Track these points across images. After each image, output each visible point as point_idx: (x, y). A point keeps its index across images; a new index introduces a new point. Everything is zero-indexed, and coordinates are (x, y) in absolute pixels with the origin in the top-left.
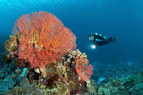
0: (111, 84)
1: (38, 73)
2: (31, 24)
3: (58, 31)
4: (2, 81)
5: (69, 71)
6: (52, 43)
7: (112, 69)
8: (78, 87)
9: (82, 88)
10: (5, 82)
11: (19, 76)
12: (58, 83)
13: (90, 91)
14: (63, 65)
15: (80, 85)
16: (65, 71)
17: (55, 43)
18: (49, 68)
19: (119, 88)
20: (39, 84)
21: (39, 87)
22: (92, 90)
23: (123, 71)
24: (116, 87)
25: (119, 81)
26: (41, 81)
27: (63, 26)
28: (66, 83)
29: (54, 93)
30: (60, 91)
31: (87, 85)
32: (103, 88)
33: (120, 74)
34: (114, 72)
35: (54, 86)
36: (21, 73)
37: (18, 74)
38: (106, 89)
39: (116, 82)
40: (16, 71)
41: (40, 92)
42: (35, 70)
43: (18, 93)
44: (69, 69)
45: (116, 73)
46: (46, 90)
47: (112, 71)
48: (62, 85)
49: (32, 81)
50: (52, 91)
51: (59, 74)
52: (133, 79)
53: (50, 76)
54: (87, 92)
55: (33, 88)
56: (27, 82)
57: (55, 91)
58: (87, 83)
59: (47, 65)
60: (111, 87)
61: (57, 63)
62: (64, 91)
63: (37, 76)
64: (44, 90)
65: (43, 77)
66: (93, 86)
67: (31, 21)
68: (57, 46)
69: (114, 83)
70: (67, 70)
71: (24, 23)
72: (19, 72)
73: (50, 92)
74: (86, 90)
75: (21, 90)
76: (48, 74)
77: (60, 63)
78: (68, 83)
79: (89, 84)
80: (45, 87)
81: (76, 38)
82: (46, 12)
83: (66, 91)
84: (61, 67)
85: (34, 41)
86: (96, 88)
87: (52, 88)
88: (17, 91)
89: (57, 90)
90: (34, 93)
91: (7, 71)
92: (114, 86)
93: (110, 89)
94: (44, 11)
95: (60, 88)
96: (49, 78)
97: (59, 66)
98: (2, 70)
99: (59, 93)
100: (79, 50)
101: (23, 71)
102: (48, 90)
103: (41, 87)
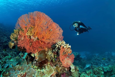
0: (92, 72)
1: (33, 57)
2: (28, 22)
3: (48, 26)
4: (9, 61)
5: (56, 58)
6: (44, 35)
7: (98, 58)
8: (64, 71)
9: (67, 72)
10: (11, 61)
11: (21, 58)
12: (47, 66)
13: (74, 76)
14: (52, 52)
15: (66, 69)
16: (53, 57)
17: (47, 35)
18: (41, 54)
19: (98, 76)
20: (33, 65)
21: (33, 67)
22: (76, 74)
23: (107, 60)
24: (96, 75)
25: (99, 70)
26: (35, 63)
27: (53, 22)
28: (54, 66)
29: (43, 73)
30: (47, 72)
31: (71, 70)
32: (85, 74)
33: (104, 63)
34: (100, 61)
35: (44, 68)
36: (23, 56)
37: (21, 56)
38: (87, 76)
39: (97, 70)
40: (20, 54)
41: (33, 70)
42: (31, 55)
43: (17, 69)
44: (56, 56)
45: (101, 62)
46: (38, 70)
47: (98, 60)
48: (50, 67)
49: (29, 62)
50: (42, 71)
51: (49, 59)
52: (113, 69)
53: (41, 60)
54: (71, 76)
55: (29, 67)
56: (26, 62)
57: (44, 71)
58: (71, 68)
59: (39, 52)
60: (91, 75)
61: (48, 50)
62: (51, 72)
63: (32, 59)
64: (36, 69)
65: (35, 60)
66: (77, 72)
67: (29, 19)
68: (48, 38)
69: (95, 71)
70: (55, 56)
71: (23, 21)
72: (22, 55)
73: (40, 71)
74: (70, 74)
75: (20, 68)
76: (40, 58)
77: (50, 51)
78: (55, 67)
79: (73, 70)
80: (37, 67)
81: (63, 31)
82: (39, 12)
83: (52, 72)
84: (50, 53)
85: (30, 34)
86: (79, 73)
87: (42, 69)
88: (17, 68)
89: (45, 71)
90: (29, 71)
91: (14, 54)
92: (94, 73)
93: (90, 76)
94: (37, 11)
95: (48, 70)
96: (40, 61)
97: (49, 53)
98: (10, 53)
99: (46, 73)
100: (64, 41)
101: (25, 55)
102: (39, 70)
103: (34, 67)
